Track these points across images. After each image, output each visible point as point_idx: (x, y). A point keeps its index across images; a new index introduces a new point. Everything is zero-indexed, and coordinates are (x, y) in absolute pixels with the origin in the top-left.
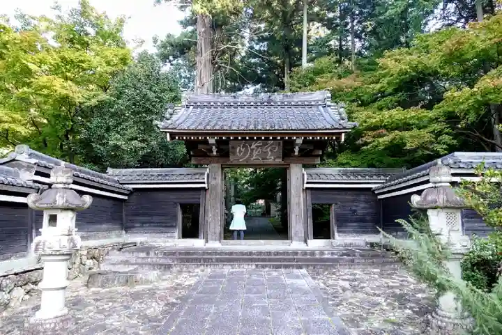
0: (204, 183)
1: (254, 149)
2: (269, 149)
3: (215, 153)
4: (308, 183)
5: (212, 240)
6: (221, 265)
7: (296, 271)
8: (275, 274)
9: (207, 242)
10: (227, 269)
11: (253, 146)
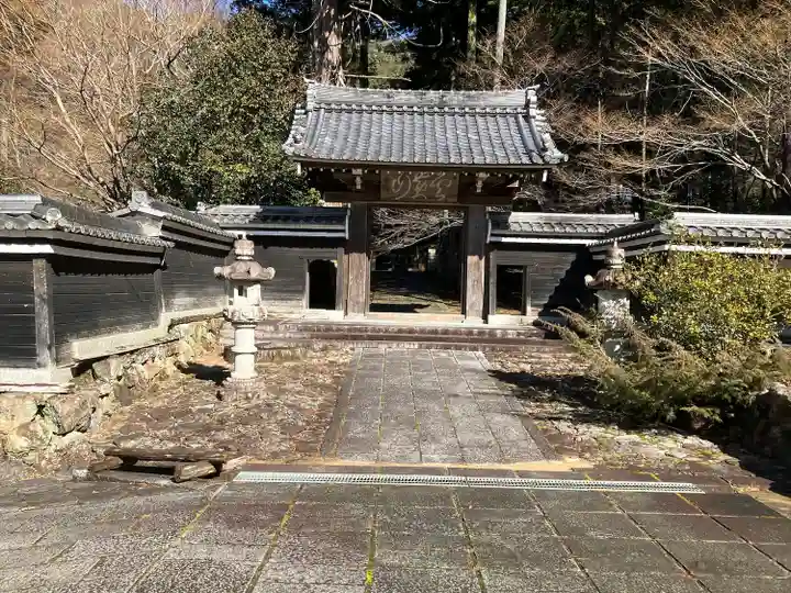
0: (343, 231)
1: (416, 183)
2: (438, 184)
3: (359, 187)
4: (492, 235)
5: (353, 311)
6: (374, 343)
7: (470, 353)
8: (443, 355)
9: (346, 314)
10: (383, 348)
11: (416, 180)
